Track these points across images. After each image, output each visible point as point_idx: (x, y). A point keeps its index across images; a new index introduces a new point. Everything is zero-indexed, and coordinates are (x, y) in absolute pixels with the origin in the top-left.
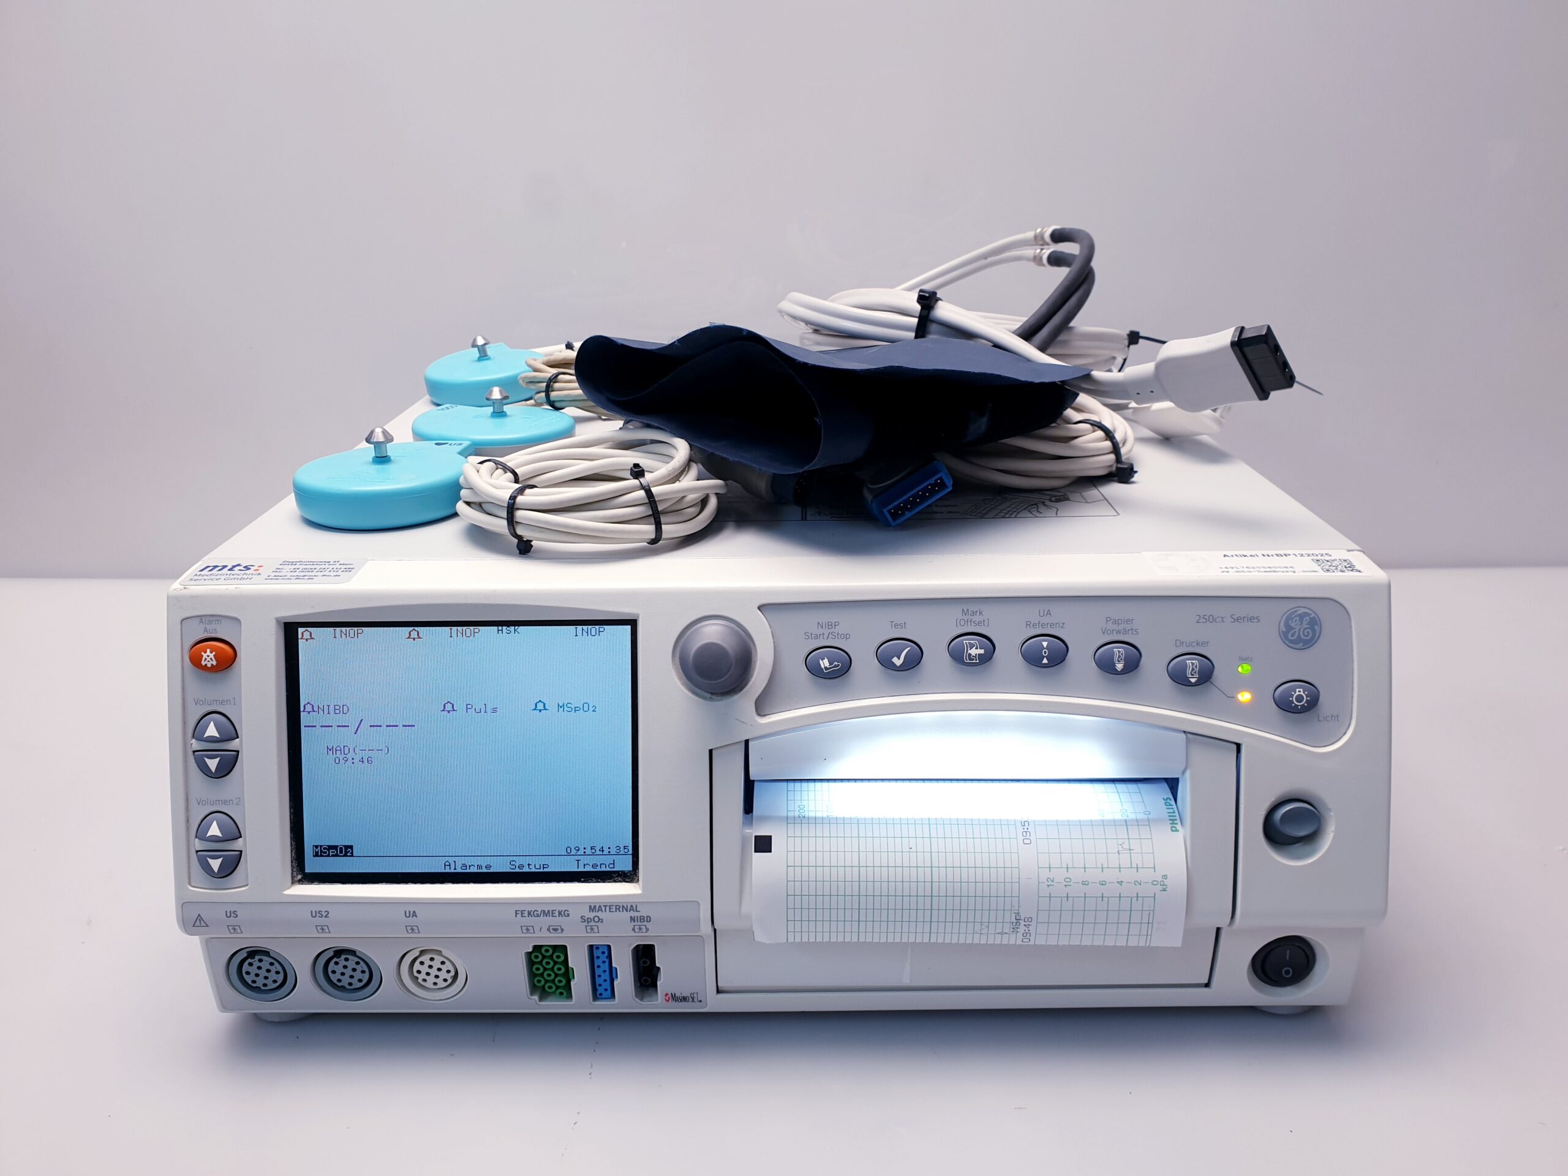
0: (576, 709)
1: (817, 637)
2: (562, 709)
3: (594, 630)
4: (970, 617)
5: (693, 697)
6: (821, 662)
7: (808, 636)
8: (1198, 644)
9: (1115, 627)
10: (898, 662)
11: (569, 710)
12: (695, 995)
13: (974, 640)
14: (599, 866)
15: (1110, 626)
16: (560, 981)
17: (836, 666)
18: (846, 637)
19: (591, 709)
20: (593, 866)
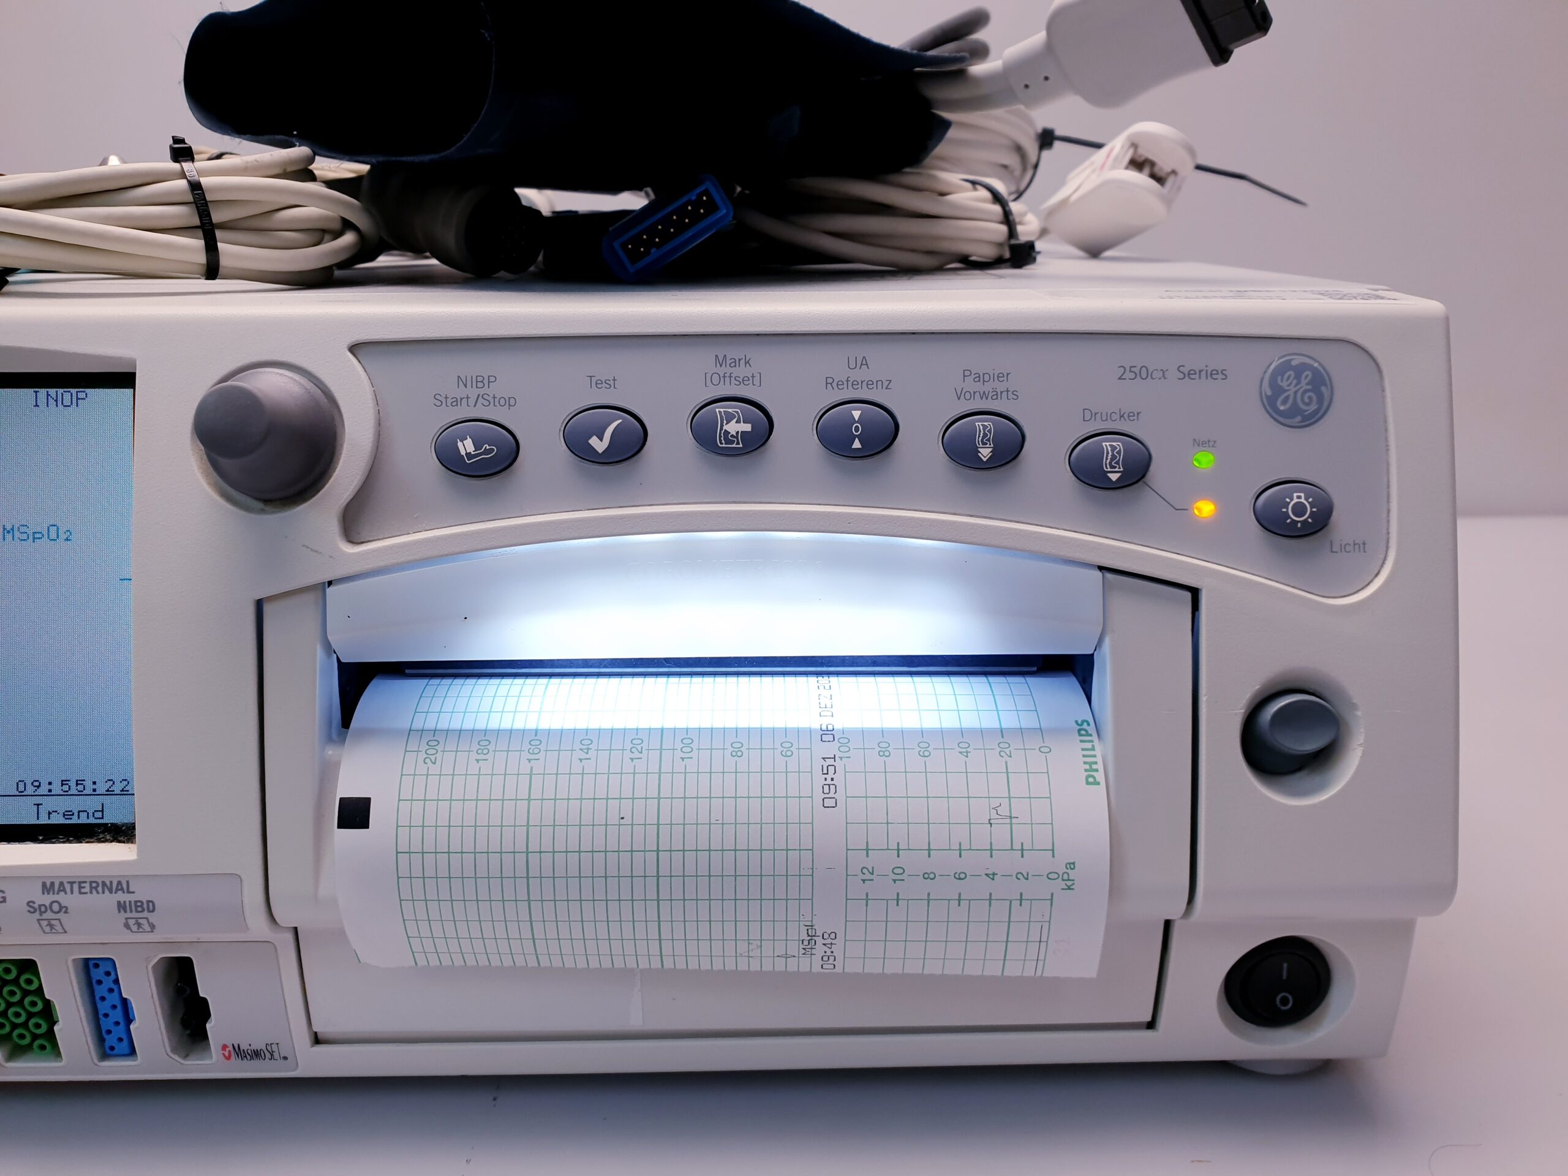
0: (37, 536)
1: (456, 402)
2: (9, 537)
3: (67, 396)
4: (729, 370)
5: (228, 506)
6: (460, 444)
7: (440, 400)
8: (1122, 416)
9: (979, 387)
10: (599, 445)
11: (25, 536)
12: (274, 1047)
13: (733, 408)
14: (76, 814)
15: (970, 385)
16: (38, 1026)
17: (487, 452)
18: (509, 402)
19: (63, 536)
20: (64, 815)
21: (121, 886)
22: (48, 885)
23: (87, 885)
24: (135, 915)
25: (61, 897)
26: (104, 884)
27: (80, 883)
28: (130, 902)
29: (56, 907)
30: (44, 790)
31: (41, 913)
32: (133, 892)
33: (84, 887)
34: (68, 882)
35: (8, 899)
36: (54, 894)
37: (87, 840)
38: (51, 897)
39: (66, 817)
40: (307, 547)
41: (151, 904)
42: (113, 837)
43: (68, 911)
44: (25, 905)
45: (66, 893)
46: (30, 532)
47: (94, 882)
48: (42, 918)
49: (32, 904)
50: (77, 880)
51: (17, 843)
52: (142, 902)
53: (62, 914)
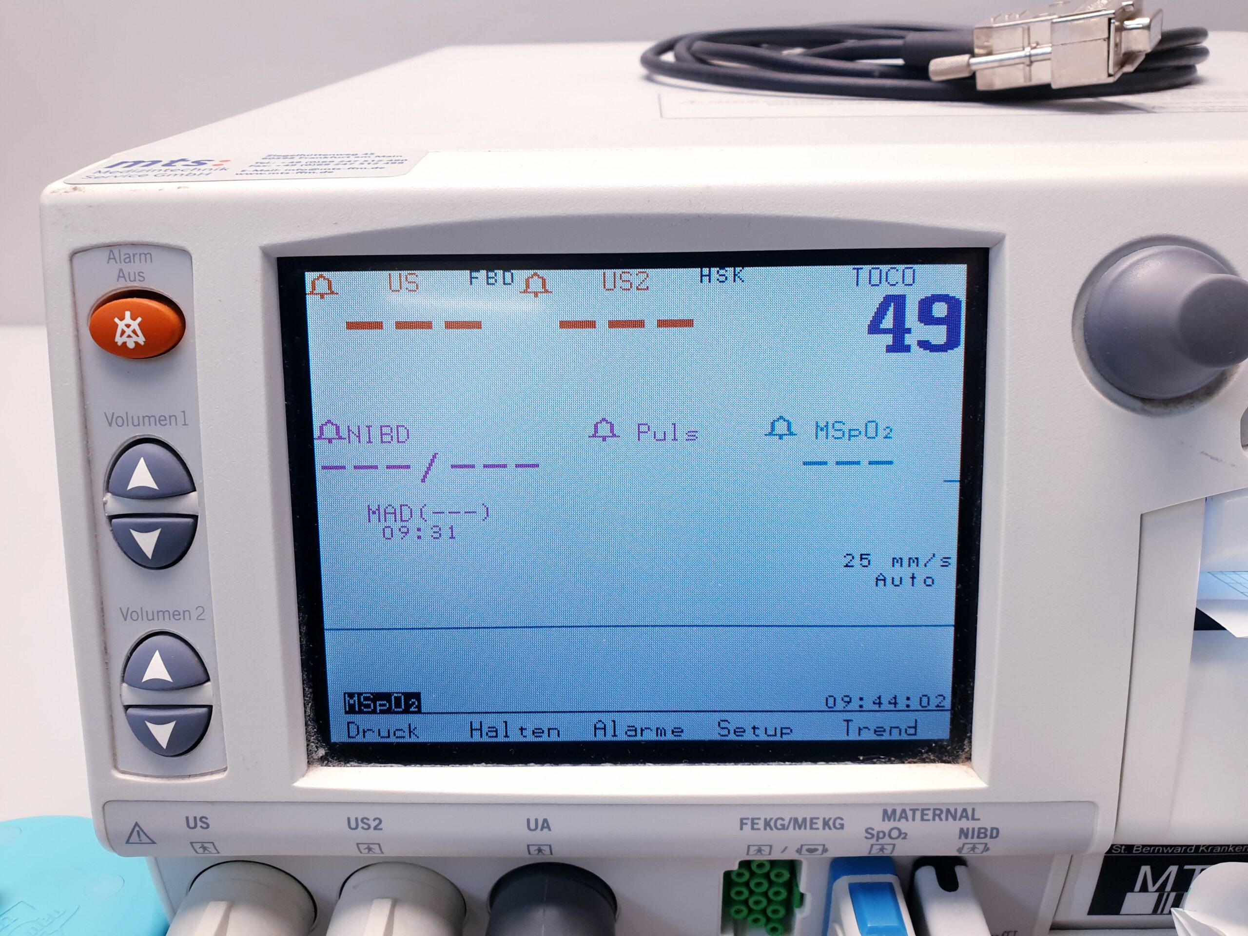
21: (965, 814)
22: (889, 812)
23: (931, 813)
24: (975, 840)
25: (903, 825)
26: (948, 811)
27: (923, 810)
28: (973, 829)
29: (895, 833)
30: (854, 705)
31: (878, 838)
32: (978, 820)
33: (927, 815)
34: (911, 810)
35: (845, 827)
36: (894, 820)
37: (910, 760)
38: (892, 824)
39: (878, 733)
40: (1206, 454)
41: (995, 832)
42: (937, 757)
43: (907, 837)
44: (864, 830)
45: (907, 820)
46: (846, 428)
47: (937, 809)
48: (877, 843)
49: (870, 831)
50: (920, 808)
51: (836, 763)
52: (986, 829)
53: (900, 839)
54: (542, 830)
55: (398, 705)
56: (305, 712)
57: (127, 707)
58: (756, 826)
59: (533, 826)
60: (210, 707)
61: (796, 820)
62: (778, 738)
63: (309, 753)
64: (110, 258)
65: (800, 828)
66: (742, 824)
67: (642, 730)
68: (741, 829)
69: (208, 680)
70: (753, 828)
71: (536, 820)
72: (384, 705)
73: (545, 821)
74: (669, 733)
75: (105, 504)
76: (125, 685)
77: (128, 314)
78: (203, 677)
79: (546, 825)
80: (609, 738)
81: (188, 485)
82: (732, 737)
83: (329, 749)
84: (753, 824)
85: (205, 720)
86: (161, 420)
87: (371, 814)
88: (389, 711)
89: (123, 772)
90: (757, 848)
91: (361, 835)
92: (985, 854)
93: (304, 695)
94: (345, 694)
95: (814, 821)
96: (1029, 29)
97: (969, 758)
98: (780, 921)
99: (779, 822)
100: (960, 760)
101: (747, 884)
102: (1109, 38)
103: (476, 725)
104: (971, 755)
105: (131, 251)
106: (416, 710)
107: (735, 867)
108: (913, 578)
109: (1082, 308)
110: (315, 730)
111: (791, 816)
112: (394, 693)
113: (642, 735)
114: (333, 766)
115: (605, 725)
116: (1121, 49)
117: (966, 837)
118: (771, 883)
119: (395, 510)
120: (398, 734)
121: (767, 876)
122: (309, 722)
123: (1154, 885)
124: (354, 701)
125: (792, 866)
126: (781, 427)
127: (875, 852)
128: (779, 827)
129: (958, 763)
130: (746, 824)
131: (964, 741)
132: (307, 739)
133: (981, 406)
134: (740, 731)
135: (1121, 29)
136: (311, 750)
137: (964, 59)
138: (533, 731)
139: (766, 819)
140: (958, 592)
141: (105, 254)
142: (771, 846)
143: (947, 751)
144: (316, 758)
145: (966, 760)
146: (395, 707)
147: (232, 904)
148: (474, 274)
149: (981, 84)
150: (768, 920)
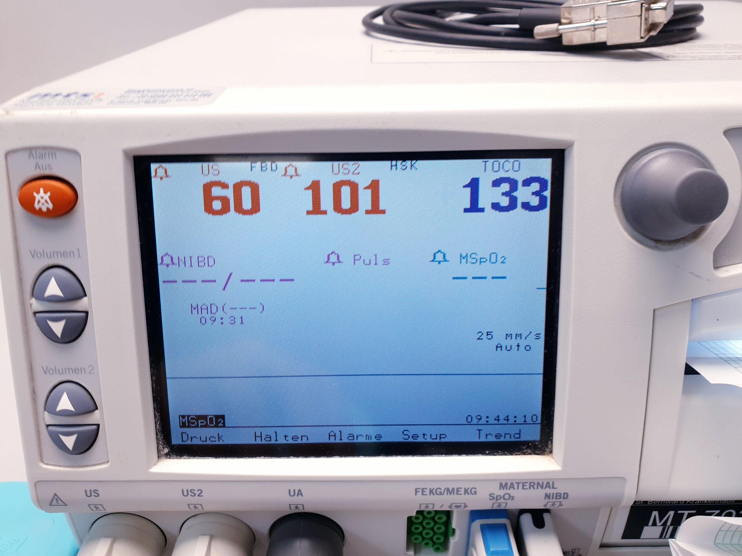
21: (548, 485)
22: (504, 484)
23: (528, 485)
24: (554, 500)
25: (512, 492)
26: (538, 483)
27: (523, 483)
28: (553, 494)
29: (507, 497)
30: (483, 421)
31: (497, 500)
32: (556, 488)
33: (526, 486)
34: (516, 483)
35: (477, 493)
36: (507, 489)
37: (517, 453)
38: (505, 491)
39: (497, 437)
40: (693, 274)
41: (566, 495)
42: (532, 451)
43: (514, 499)
44: (488, 495)
45: (514, 489)
46: (478, 257)
47: (532, 482)
48: (497, 502)
49: (492, 495)
50: (522, 482)
51: (472, 455)
52: (560, 494)
53: (510, 500)
54: (297, 496)
55: (211, 422)
56: (156, 427)
57: (48, 426)
58: (424, 493)
59: (292, 494)
60: (98, 425)
61: (448, 489)
62: (438, 440)
63: (159, 451)
64: (30, 155)
65: (451, 494)
66: (416, 492)
67: (357, 437)
68: (416, 494)
69: (97, 408)
70: (423, 494)
71: (294, 491)
72: (203, 423)
73: (300, 491)
74: (373, 438)
75: (31, 305)
76: (46, 413)
77: (42, 190)
78: (93, 407)
79: (300, 493)
80: (338, 441)
81: (82, 293)
82: (411, 440)
83: (170, 449)
84: (423, 492)
85: (95, 433)
86: (64, 254)
87: (196, 487)
88: (206, 426)
89: (47, 464)
90: (425, 505)
91: (190, 499)
92: (560, 507)
93: (155, 417)
94: (179, 416)
95: (459, 490)
96: (594, 8)
97: (551, 452)
98: (441, 544)
99: (438, 491)
100: (546, 453)
101: (421, 523)
102: (641, 15)
103: (258, 434)
104: (552, 450)
105: (43, 152)
106: (222, 425)
107: (414, 514)
108: (518, 346)
109: (620, 185)
110: (162, 438)
111: (446, 487)
112: (208, 415)
113: (357, 439)
114: (173, 459)
115: (335, 434)
116: (649, 21)
117: (549, 498)
118: (436, 523)
119: (207, 307)
120: (211, 439)
121: (433, 518)
122: (158, 433)
123: (660, 522)
124: (185, 420)
125: (448, 514)
126: (439, 257)
127: (495, 507)
128: (438, 493)
129: (544, 455)
130: (419, 492)
131: (548, 442)
132: (157, 443)
133: (559, 244)
134: (415, 436)
135: (649, 9)
136: (160, 449)
137: (555, 26)
138: (292, 438)
139: (430, 489)
140: (545, 354)
141: (26, 154)
142: (434, 504)
143: (539, 448)
144: (163, 454)
145: (549, 453)
146: (210, 424)
147: (115, 539)
148: (253, 165)
149: (565, 42)
150: (434, 543)
